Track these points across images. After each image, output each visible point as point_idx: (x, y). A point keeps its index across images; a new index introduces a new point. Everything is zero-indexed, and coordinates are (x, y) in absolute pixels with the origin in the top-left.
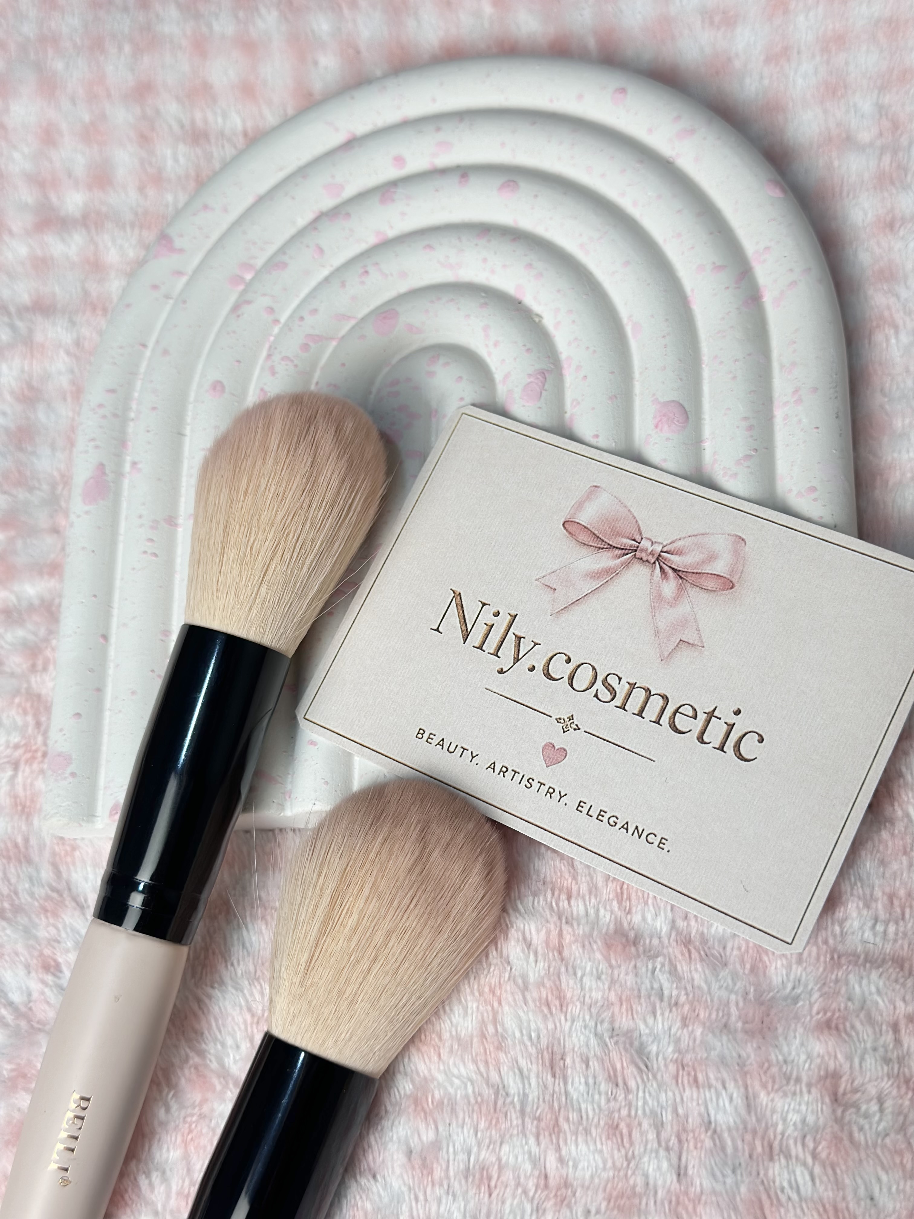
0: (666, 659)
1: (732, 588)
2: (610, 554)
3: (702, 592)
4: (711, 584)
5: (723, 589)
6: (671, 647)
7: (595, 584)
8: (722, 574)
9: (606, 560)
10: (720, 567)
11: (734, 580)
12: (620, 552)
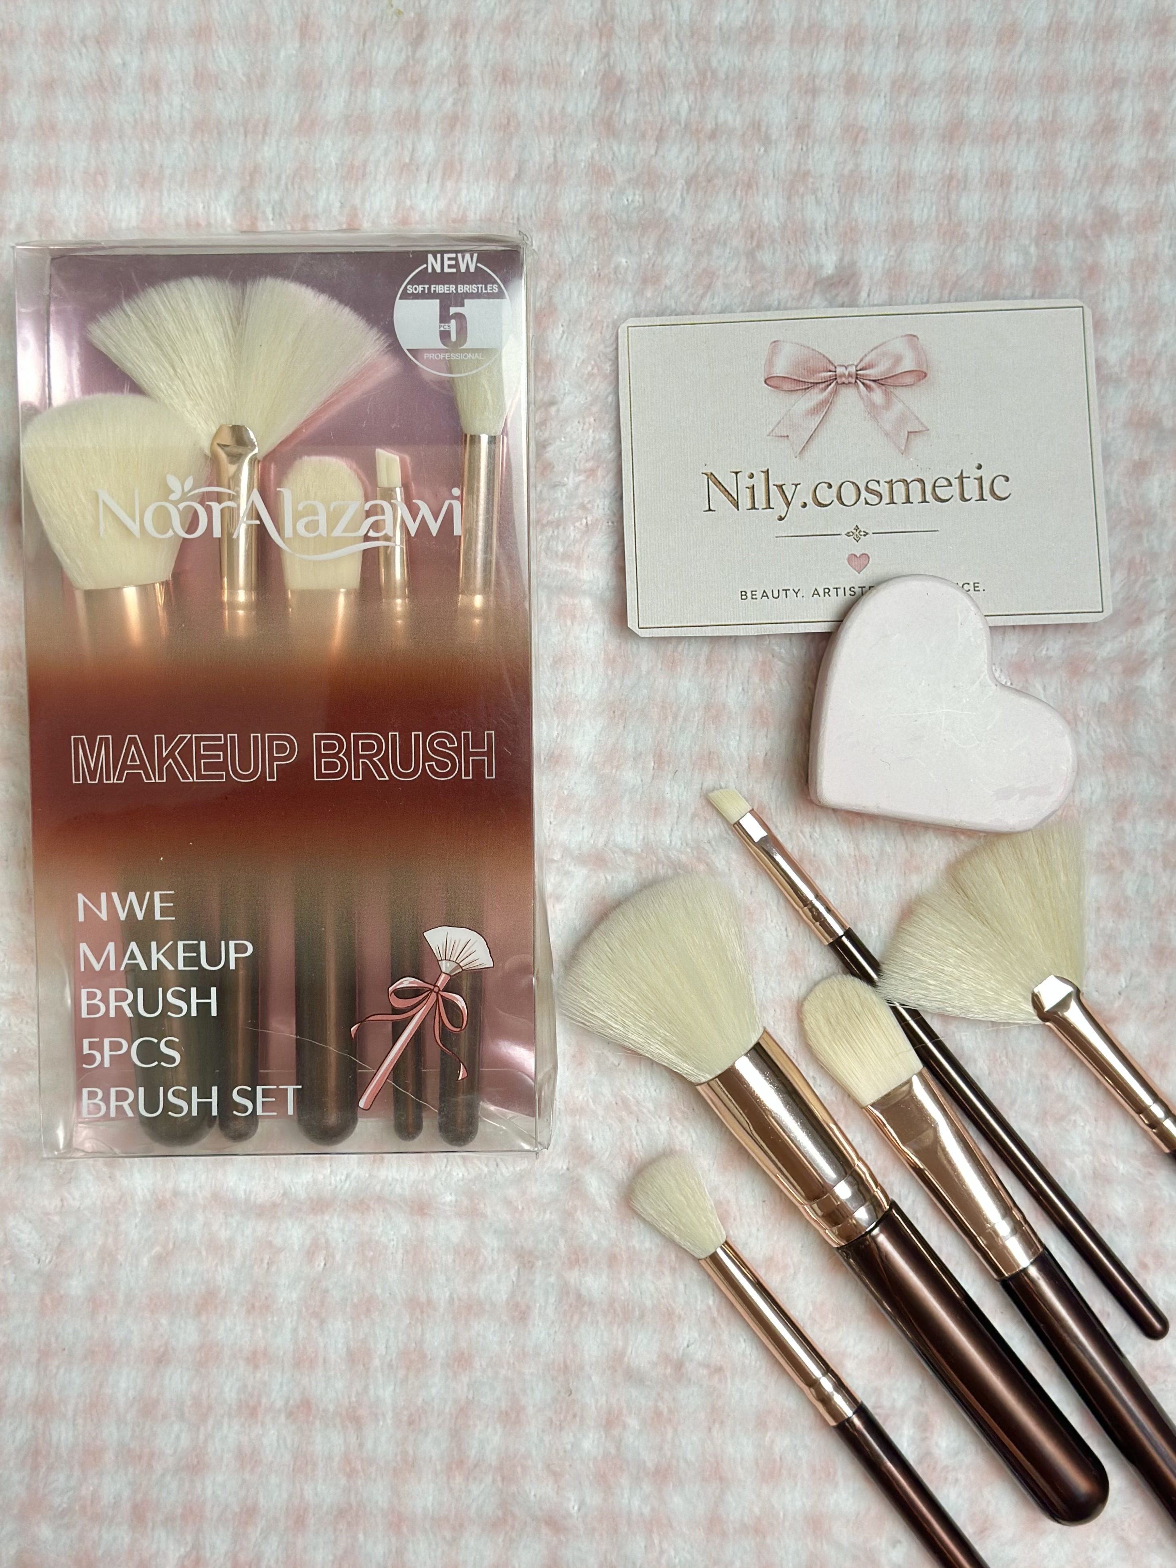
0: (905, 451)
1: (926, 376)
2: (816, 390)
3: (905, 389)
4: (908, 380)
5: (920, 380)
6: (904, 442)
7: (818, 419)
8: (912, 369)
9: (816, 396)
10: (908, 364)
11: (925, 370)
12: (823, 385)
